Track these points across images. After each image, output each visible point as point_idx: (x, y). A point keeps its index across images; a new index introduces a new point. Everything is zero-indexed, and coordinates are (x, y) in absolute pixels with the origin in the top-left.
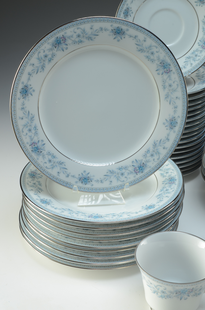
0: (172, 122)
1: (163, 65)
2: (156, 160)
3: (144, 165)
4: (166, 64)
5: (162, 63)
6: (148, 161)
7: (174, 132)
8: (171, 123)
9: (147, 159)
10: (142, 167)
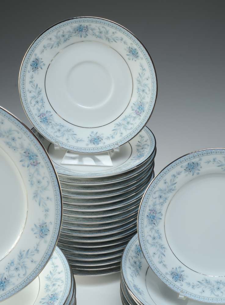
0: (42, 228)
1: (28, 155)
2: (21, 276)
3: (5, 281)
4: (31, 154)
5: (27, 153)
6: (11, 276)
7: (46, 242)
8: (42, 230)
9: (11, 273)
10: (3, 283)
